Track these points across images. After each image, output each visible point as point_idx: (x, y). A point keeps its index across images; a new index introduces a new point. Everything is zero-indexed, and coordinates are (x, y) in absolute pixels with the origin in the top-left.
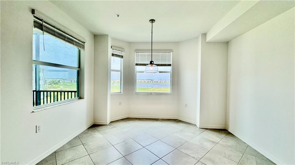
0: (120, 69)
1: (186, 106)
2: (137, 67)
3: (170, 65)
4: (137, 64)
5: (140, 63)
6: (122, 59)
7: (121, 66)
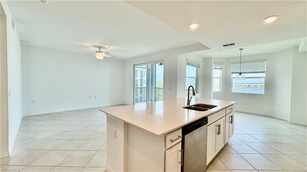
0: (219, 77)
1: (280, 105)
2: (233, 74)
3: (264, 72)
4: (233, 73)
5: (235, 72)
6: (221, 70)
7: (220, 74)
